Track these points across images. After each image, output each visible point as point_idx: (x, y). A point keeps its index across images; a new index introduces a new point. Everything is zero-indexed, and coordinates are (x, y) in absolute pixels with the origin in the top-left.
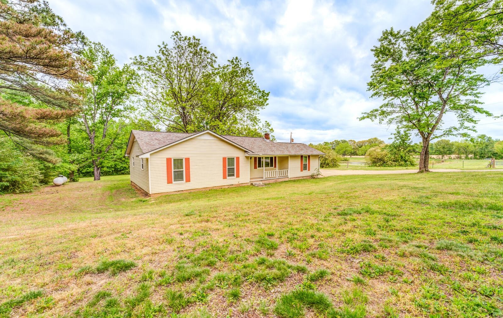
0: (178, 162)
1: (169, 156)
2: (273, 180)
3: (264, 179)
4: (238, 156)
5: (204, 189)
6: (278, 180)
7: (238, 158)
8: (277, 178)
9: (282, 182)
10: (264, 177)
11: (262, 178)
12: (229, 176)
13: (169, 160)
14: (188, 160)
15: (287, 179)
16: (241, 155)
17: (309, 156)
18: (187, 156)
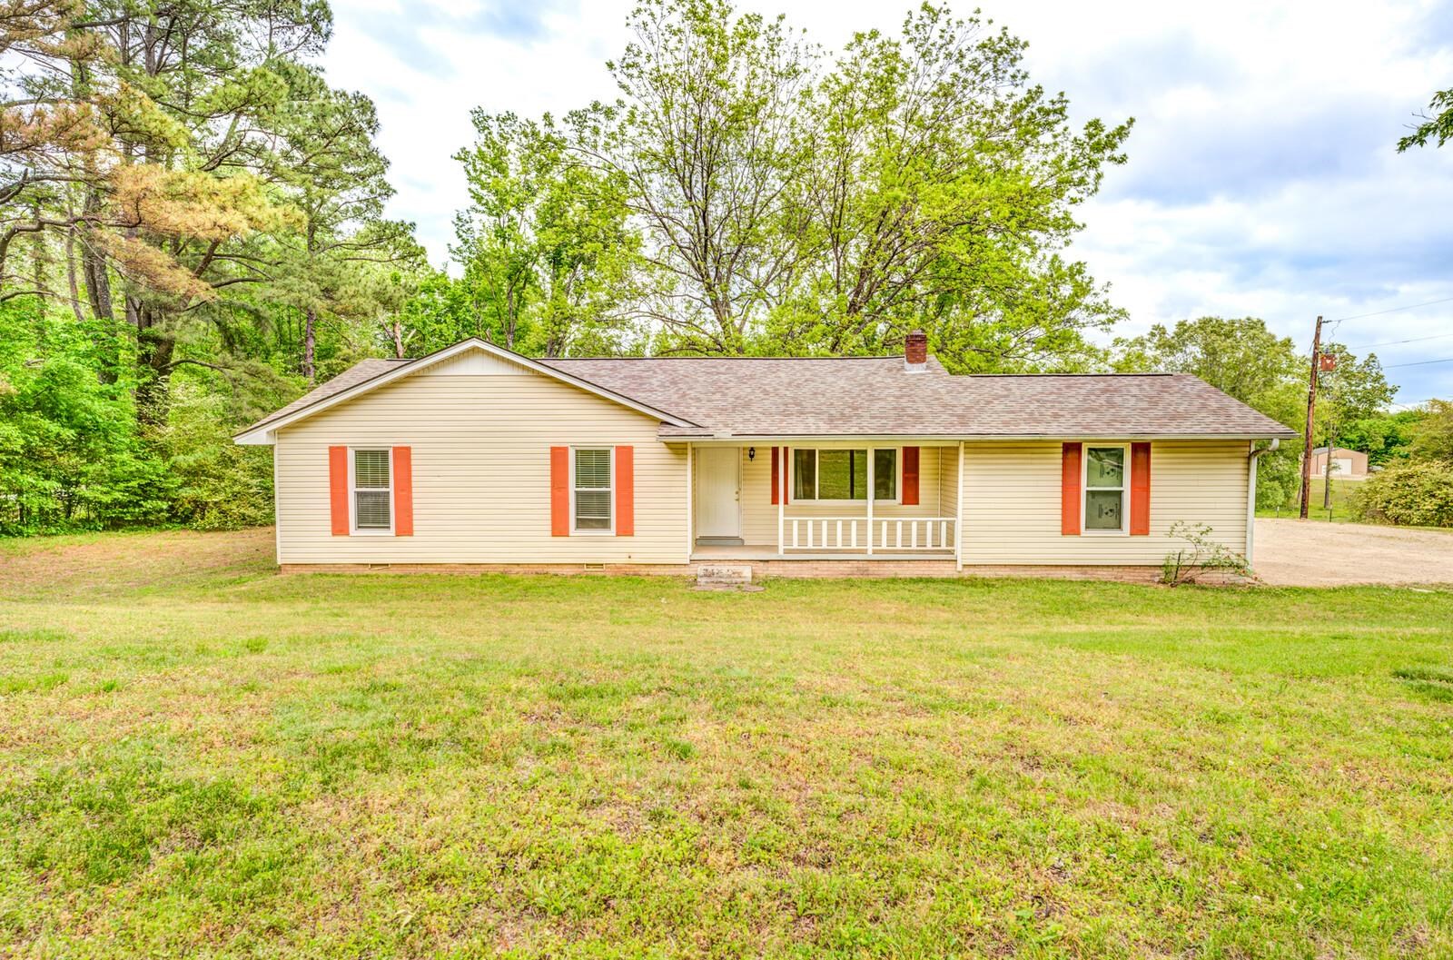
0: (373, 461)
1: (337, 441)
2: (842, 567)
3: (781, 554)
4: (624, 441)
5: (469, 569)
6: (873, 568)
7: (626, 453)
8: (870, 555)
9: (894, 580)
10: (781, 549)
11: (774, 548)
12: (581, 524)
13: (337, 454)
14: (404, 454)
15: (946, 571)
16: (644, 442)
17: (1142, 449)
18: (402, 441)
